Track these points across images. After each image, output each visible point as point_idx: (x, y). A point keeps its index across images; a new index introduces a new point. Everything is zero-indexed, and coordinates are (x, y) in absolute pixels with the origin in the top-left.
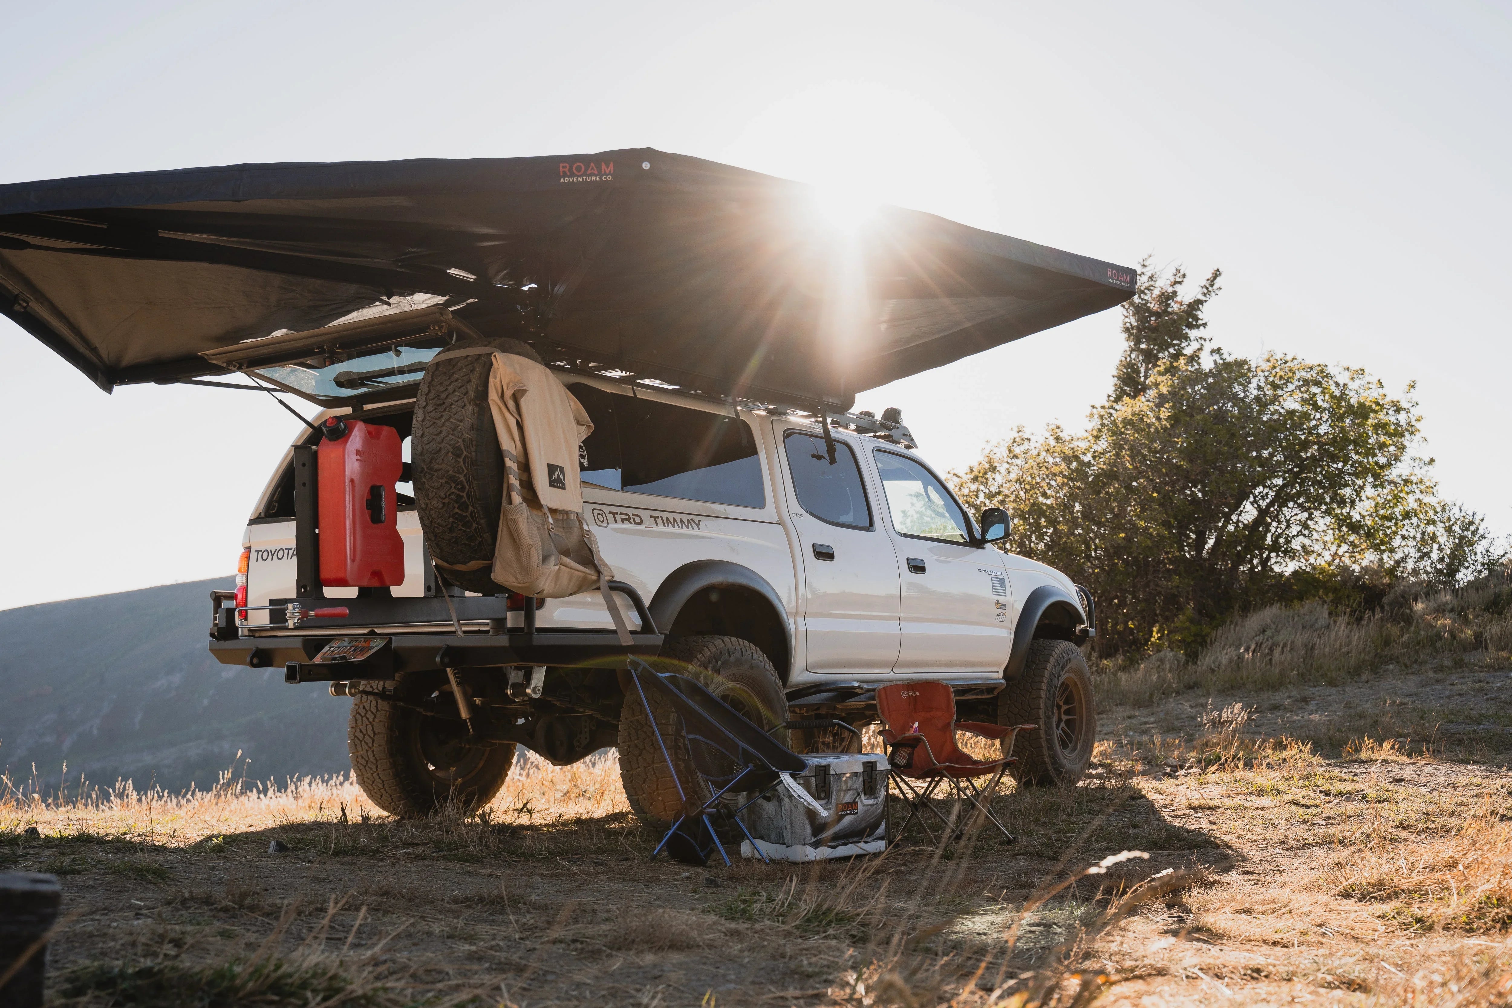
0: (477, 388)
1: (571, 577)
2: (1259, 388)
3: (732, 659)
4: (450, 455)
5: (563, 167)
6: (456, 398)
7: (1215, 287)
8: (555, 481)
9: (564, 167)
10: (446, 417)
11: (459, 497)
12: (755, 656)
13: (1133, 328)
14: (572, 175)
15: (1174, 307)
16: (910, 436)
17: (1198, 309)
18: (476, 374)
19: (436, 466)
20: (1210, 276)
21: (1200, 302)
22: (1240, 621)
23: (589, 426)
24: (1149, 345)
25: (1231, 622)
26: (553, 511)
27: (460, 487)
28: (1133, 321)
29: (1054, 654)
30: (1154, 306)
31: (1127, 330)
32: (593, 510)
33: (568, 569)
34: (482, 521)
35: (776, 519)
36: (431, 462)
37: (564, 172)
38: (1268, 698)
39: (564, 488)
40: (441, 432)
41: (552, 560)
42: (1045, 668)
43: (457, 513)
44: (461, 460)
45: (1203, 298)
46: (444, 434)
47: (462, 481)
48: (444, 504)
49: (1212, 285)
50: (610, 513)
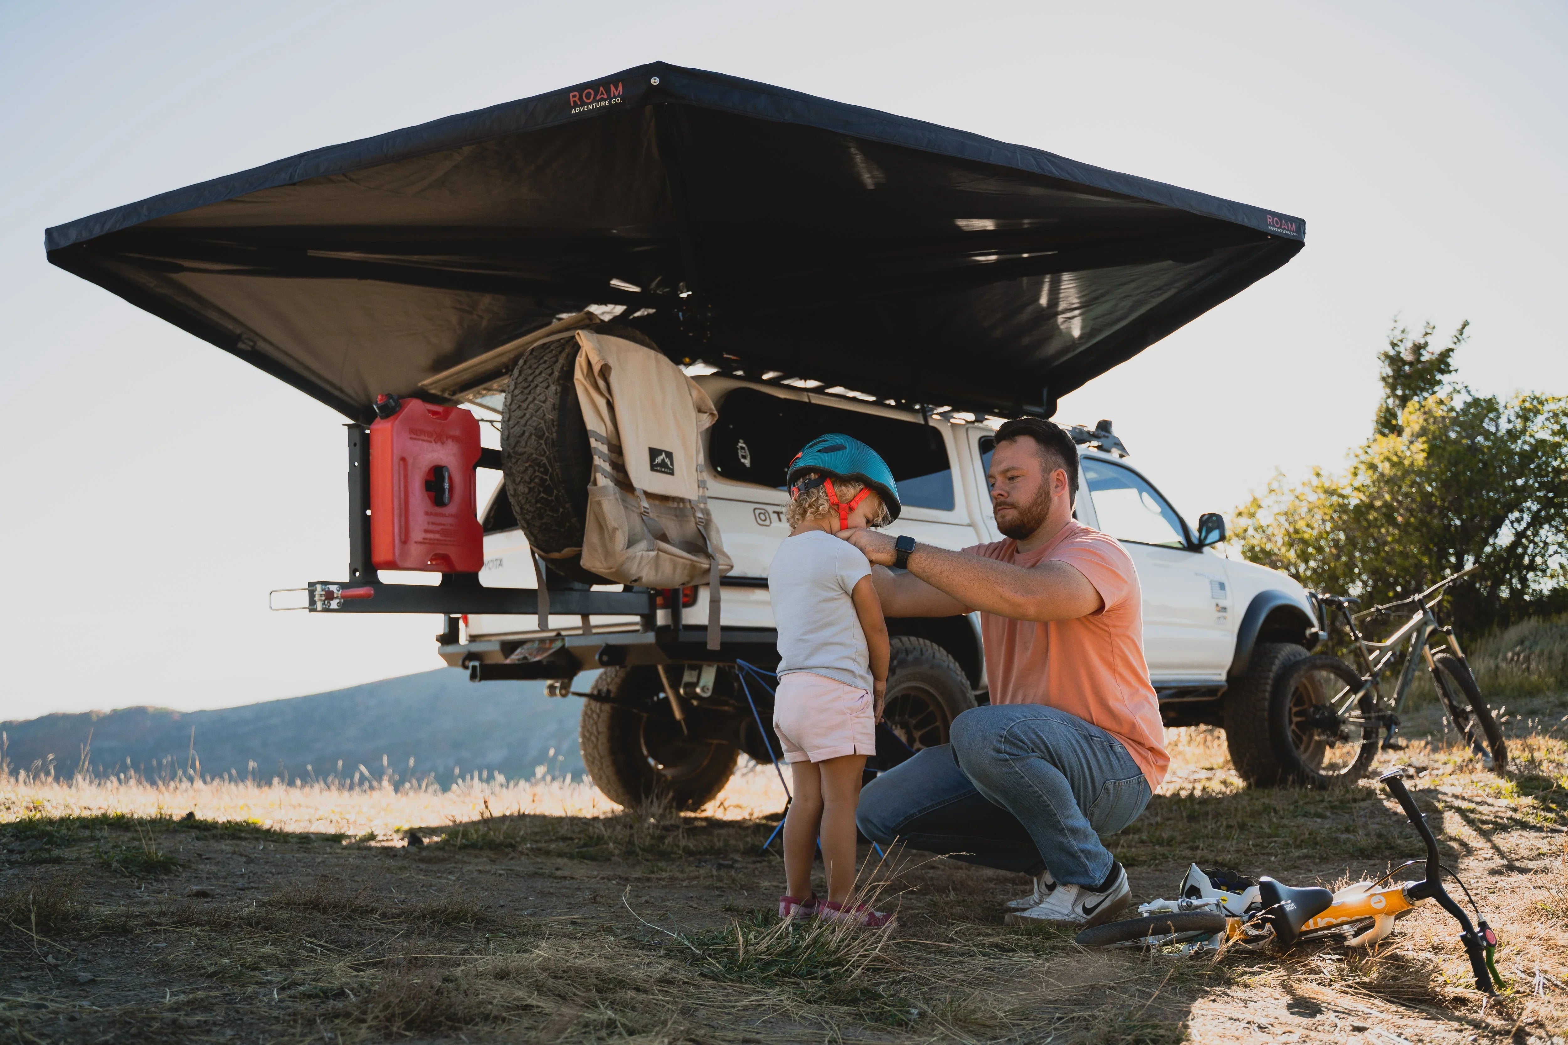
0: (562, 368)
1: (675, 566)
2: (1509, 421)
3: (910, 657)
4: (533, 437)
5: (573, 98)
6: (541, 380)
7: (1464, 335)
8: (658, 465)
9: (574, 96)
10: (530, 398)
11: (543, 480)
12: (937, 655)
13: (1388, 377)
14: (583, 104)
15: (1426, 357)
16: (1122, 445)
17: (1450, 356)
18: (564, 355)
19: (520, 450)
20: (1460, 327)
21: (1452, 350)
22: (1498, 633)
23: (712, 414)
24: (1404, 391)
25: (1490, 635)
26: (649, 495)
27: (542, 469)
28: (1389, 371)
29: (1279, 656)
30: (1408, 357)
31: (1384, 379)
32: (755, 509)
33: (668, 556)
34: (568, 505)
35: (967, 521)
36: (516, 446)
37: (575, 102)
38: (1526, 704)
39: (672, 474)
40: (525, 415)
41: (643, 545)
42: (1270, 671)
43: (542, 498)
44: (542, 442)
45: (1452, 346)
46: (528, 416)
47: (544, 464)
48: (530, 488)
49: (1461, 334)
50: (774, 512)
